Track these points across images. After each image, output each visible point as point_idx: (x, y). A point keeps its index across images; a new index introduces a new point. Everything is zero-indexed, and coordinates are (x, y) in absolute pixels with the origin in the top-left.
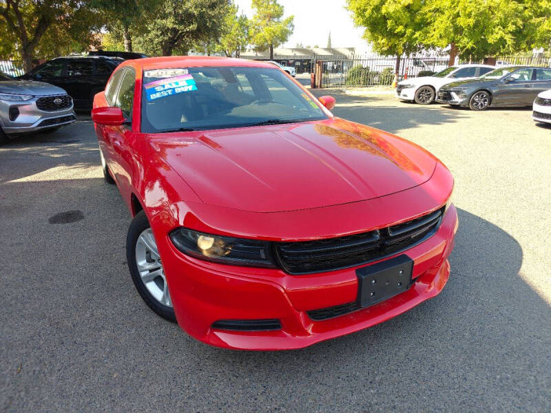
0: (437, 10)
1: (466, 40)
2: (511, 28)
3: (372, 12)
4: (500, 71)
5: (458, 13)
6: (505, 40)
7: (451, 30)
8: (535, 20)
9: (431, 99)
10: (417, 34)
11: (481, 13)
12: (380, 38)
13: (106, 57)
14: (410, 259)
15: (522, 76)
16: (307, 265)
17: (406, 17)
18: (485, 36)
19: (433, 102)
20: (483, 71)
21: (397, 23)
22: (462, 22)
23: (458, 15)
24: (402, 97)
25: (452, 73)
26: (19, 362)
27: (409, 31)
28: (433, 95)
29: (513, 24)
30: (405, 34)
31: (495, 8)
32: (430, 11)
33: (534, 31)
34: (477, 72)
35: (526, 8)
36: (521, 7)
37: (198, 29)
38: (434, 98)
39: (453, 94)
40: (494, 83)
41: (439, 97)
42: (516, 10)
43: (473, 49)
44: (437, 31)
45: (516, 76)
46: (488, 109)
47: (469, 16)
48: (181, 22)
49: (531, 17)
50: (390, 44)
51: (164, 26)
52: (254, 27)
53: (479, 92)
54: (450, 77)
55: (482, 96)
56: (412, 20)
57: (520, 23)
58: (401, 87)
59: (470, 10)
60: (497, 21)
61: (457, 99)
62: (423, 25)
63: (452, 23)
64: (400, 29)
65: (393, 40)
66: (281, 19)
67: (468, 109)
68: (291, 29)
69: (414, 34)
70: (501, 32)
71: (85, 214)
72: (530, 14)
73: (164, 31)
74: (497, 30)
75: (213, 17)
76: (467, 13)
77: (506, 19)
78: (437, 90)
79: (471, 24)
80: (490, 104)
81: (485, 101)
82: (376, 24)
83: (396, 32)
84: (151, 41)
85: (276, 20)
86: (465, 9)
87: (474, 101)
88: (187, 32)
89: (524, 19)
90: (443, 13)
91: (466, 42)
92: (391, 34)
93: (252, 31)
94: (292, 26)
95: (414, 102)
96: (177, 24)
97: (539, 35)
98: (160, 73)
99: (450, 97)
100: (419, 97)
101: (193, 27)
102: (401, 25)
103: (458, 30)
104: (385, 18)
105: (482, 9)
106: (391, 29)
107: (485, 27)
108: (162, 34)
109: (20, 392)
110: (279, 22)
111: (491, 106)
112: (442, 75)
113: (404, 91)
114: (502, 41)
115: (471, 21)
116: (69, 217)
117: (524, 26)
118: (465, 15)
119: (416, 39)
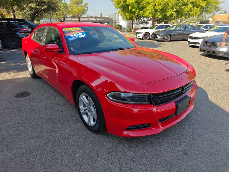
0: (147, 3)
1: (159, 14)
2: (175, 10)
3: (123, 3)
4: (173, 26)
5: (156, 4)
6: (173, 15)
7: (153, 11)
8: (183, 7)
9: (149, 38)
10: (141, 12)
11: (164, 4)
12: (126, 13)
13: (11, 21)
14: (189, 97)
15: (181, 28)
16: (159, 102)
17: (136, 5)
18: (166, 13)
19: (150, 39)
20: (167, 27)
21: (133, 7)
22: (157, 7)
23: (156, 5)
24: (138, 37)
25: (155, 27)
26: (39, 157)
27: (138, 11)
28: (149, 36)
29: (176, 8)
30: (136, 12)
31: (169, 2)
32: (145, 3)
33: (183, 11)
34: (164, 27)
35: (179, 2)
36: (178, 2)
37: (47, 8)
38: (150, 37)
39: (158, 36)
40: (172, 31)
41: (152, 37)
42: (176, 3)
43: (162, 18)
44: (148, 11)
45: (179, 28)
46: (170, 41)
47: (160, 5)
48: (39, 5)
49: (181, 6)
50: (130, 16)
51: (31, 7)
52: (70, 8)
53: (166, 35)
54: (155, 29)
55: (168, 36)
56: (139, 6)
57: (178, 8)
58: (137, 33)
59: (160, 3)
60: (169, 7)
61: (159, 37)
62: (143, 8)
63: (154, 8)
64: (134, 10)
65: (132, 14)
66: (82, 4)
67: (163, 41)
68: (87, 8)
69: (140, 12)
70: (171, 11)
71: (30, 92)
72: (181, 4)
73: (31, 9)
74: (170, 10)
75: (54, 3)
76: (159, 4)
77: (173, 6)
78: (151, 34)
79: (161, 8)
80: (170, 39)
81: (169, 38)
82: (125, 8)
83: (132, 11)
84: (25, 13)
85: (80, 5)
86: (158, 2)
87: (165, 38)
88: (42, 9)
89: (179, 7)
90: (150, 4)
91: (159, 15)
92: (131, 12)
93: (70, 10)
94: (88, 8)
95: (142, 39)
96: (37, 6)
97: (184, 13)
98: (70, 29)
99: (157, 37)
100: (144, 37)
101: (45, 7)
102: (135, 8)
103: (156, 11)
104: (128, 5)
105: (164, 3)
106: (131, 10)
107: (165, 10)
108: (30, 10)
109: (47, 169)
110: (81, 6)
111: (171, 40)
112: (151, 28)
113: (138, 35)
114: (172, 15)
115: (161, 7)
116: (24, 94)
117: (179, 9)
118: (158, 5)
119: (140, 14)
